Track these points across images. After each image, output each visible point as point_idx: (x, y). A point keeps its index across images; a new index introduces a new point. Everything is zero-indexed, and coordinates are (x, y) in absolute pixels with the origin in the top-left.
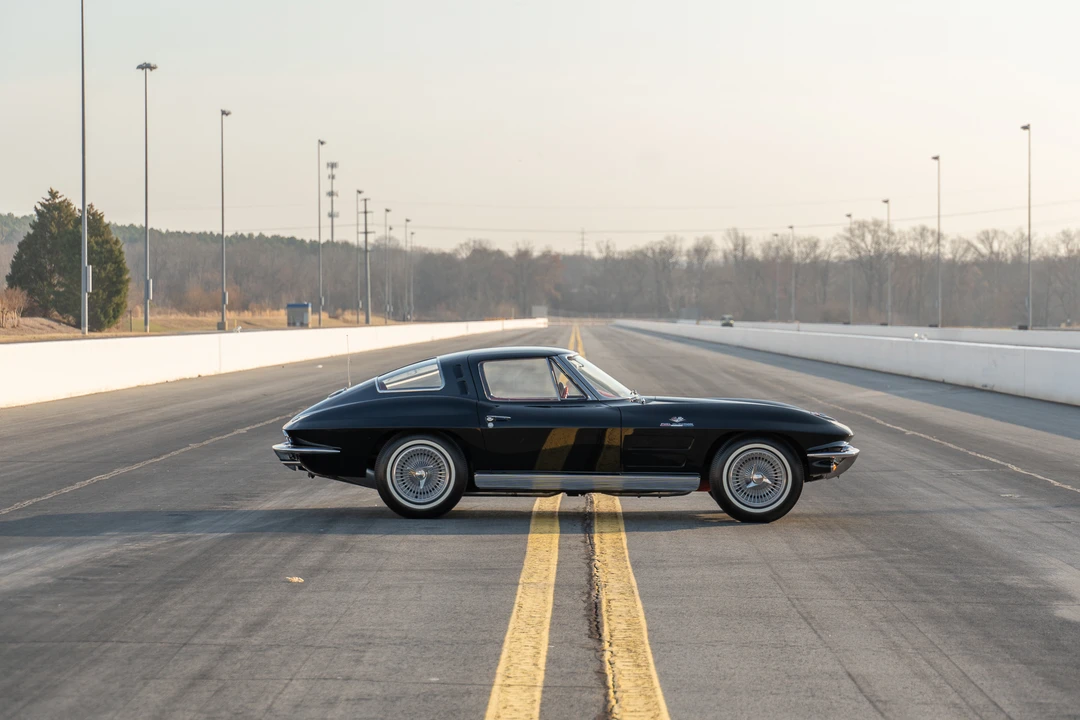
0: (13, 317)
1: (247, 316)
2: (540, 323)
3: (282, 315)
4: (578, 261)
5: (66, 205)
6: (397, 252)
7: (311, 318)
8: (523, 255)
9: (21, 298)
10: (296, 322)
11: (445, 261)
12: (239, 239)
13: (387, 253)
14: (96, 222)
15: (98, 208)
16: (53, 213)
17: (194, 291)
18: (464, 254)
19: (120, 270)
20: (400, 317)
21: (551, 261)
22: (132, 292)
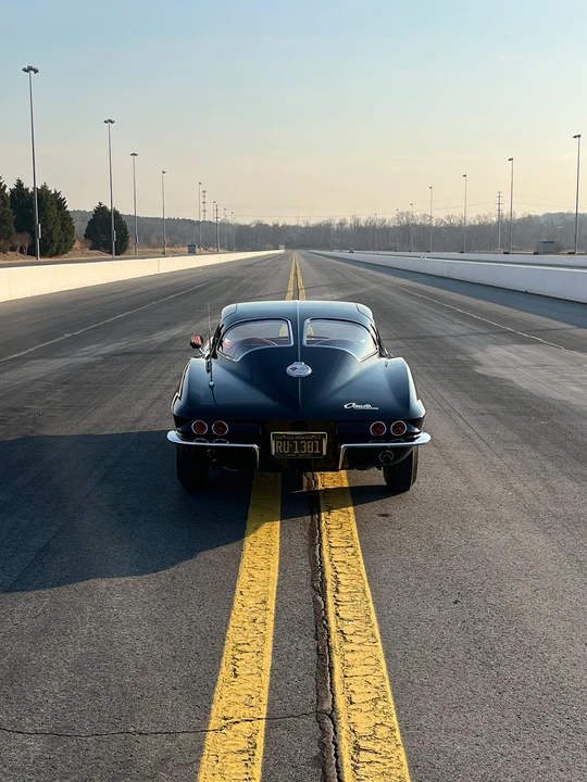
0: (87, 250)
1: (173, 249)
2: (282, 251)
3: (186, 249)
4: (296, 228)
5: (105, 208)
6: (229, 225)
7: (197, 250)
8: (276, 226)
9: (89, 243)
10: (192, 252)
11: (246, 228)
12: (169, 219)
13: (224, 225)
14: (116, 213)
15: (117, 209)
16: (101, 211)
17: (154, 240)
18: (254, 226)
19: (126, 232)
20: (230, 250)
21: (286, 228)
22: (131, 240)
